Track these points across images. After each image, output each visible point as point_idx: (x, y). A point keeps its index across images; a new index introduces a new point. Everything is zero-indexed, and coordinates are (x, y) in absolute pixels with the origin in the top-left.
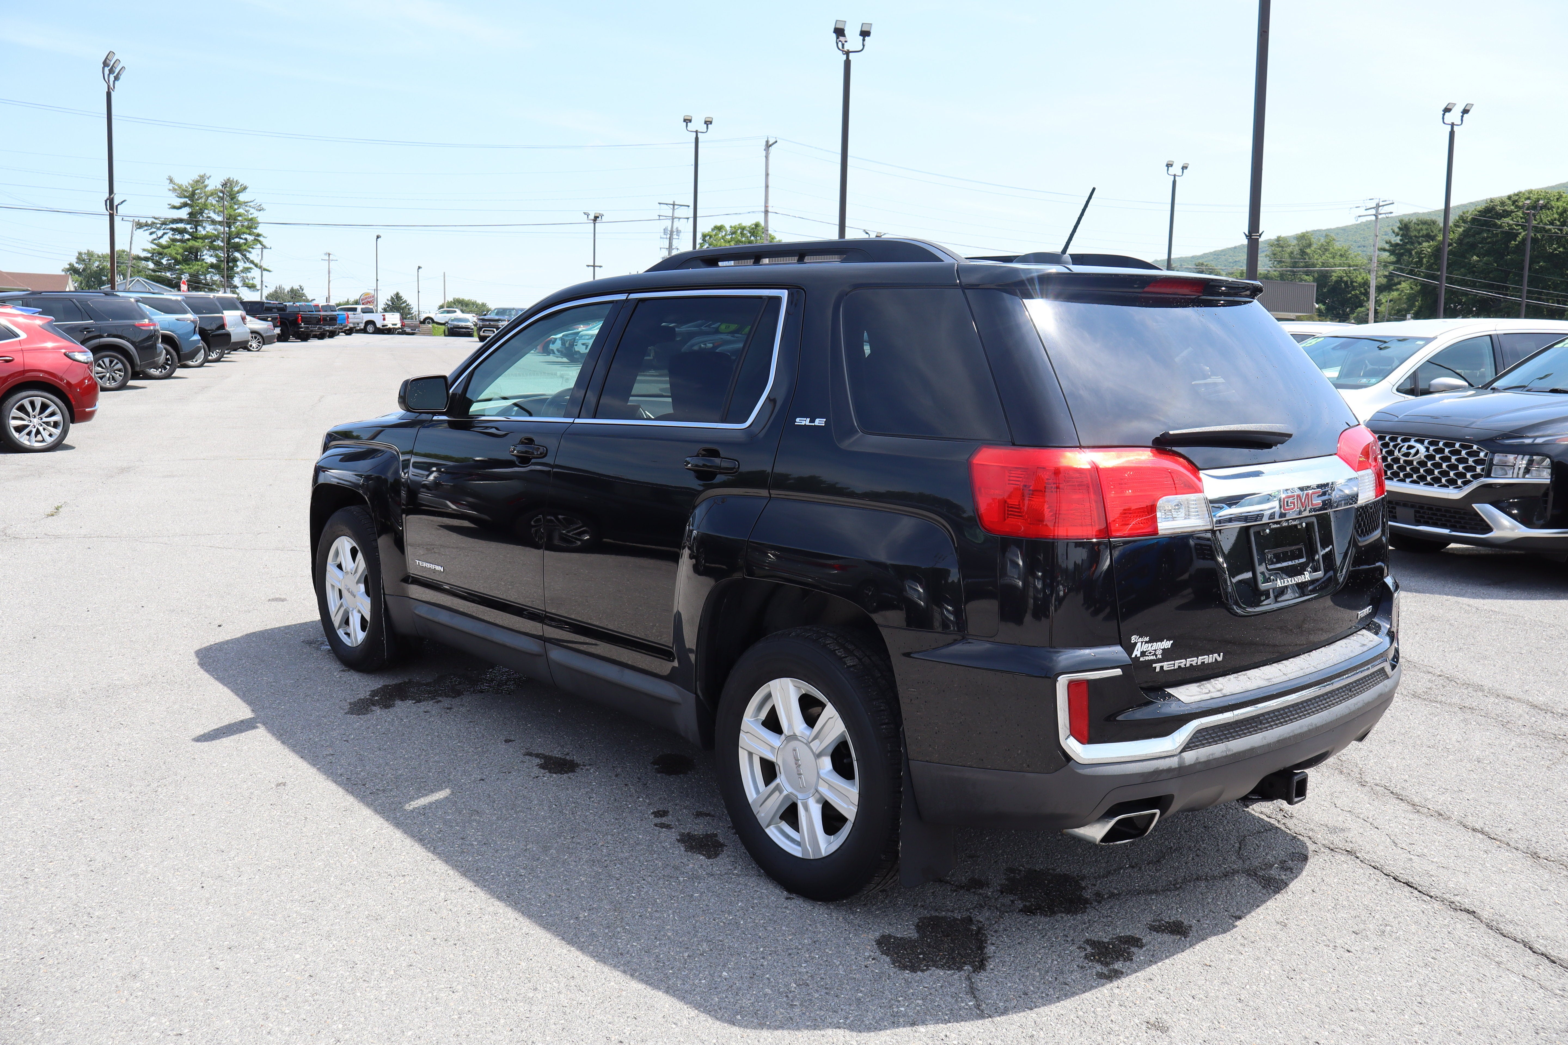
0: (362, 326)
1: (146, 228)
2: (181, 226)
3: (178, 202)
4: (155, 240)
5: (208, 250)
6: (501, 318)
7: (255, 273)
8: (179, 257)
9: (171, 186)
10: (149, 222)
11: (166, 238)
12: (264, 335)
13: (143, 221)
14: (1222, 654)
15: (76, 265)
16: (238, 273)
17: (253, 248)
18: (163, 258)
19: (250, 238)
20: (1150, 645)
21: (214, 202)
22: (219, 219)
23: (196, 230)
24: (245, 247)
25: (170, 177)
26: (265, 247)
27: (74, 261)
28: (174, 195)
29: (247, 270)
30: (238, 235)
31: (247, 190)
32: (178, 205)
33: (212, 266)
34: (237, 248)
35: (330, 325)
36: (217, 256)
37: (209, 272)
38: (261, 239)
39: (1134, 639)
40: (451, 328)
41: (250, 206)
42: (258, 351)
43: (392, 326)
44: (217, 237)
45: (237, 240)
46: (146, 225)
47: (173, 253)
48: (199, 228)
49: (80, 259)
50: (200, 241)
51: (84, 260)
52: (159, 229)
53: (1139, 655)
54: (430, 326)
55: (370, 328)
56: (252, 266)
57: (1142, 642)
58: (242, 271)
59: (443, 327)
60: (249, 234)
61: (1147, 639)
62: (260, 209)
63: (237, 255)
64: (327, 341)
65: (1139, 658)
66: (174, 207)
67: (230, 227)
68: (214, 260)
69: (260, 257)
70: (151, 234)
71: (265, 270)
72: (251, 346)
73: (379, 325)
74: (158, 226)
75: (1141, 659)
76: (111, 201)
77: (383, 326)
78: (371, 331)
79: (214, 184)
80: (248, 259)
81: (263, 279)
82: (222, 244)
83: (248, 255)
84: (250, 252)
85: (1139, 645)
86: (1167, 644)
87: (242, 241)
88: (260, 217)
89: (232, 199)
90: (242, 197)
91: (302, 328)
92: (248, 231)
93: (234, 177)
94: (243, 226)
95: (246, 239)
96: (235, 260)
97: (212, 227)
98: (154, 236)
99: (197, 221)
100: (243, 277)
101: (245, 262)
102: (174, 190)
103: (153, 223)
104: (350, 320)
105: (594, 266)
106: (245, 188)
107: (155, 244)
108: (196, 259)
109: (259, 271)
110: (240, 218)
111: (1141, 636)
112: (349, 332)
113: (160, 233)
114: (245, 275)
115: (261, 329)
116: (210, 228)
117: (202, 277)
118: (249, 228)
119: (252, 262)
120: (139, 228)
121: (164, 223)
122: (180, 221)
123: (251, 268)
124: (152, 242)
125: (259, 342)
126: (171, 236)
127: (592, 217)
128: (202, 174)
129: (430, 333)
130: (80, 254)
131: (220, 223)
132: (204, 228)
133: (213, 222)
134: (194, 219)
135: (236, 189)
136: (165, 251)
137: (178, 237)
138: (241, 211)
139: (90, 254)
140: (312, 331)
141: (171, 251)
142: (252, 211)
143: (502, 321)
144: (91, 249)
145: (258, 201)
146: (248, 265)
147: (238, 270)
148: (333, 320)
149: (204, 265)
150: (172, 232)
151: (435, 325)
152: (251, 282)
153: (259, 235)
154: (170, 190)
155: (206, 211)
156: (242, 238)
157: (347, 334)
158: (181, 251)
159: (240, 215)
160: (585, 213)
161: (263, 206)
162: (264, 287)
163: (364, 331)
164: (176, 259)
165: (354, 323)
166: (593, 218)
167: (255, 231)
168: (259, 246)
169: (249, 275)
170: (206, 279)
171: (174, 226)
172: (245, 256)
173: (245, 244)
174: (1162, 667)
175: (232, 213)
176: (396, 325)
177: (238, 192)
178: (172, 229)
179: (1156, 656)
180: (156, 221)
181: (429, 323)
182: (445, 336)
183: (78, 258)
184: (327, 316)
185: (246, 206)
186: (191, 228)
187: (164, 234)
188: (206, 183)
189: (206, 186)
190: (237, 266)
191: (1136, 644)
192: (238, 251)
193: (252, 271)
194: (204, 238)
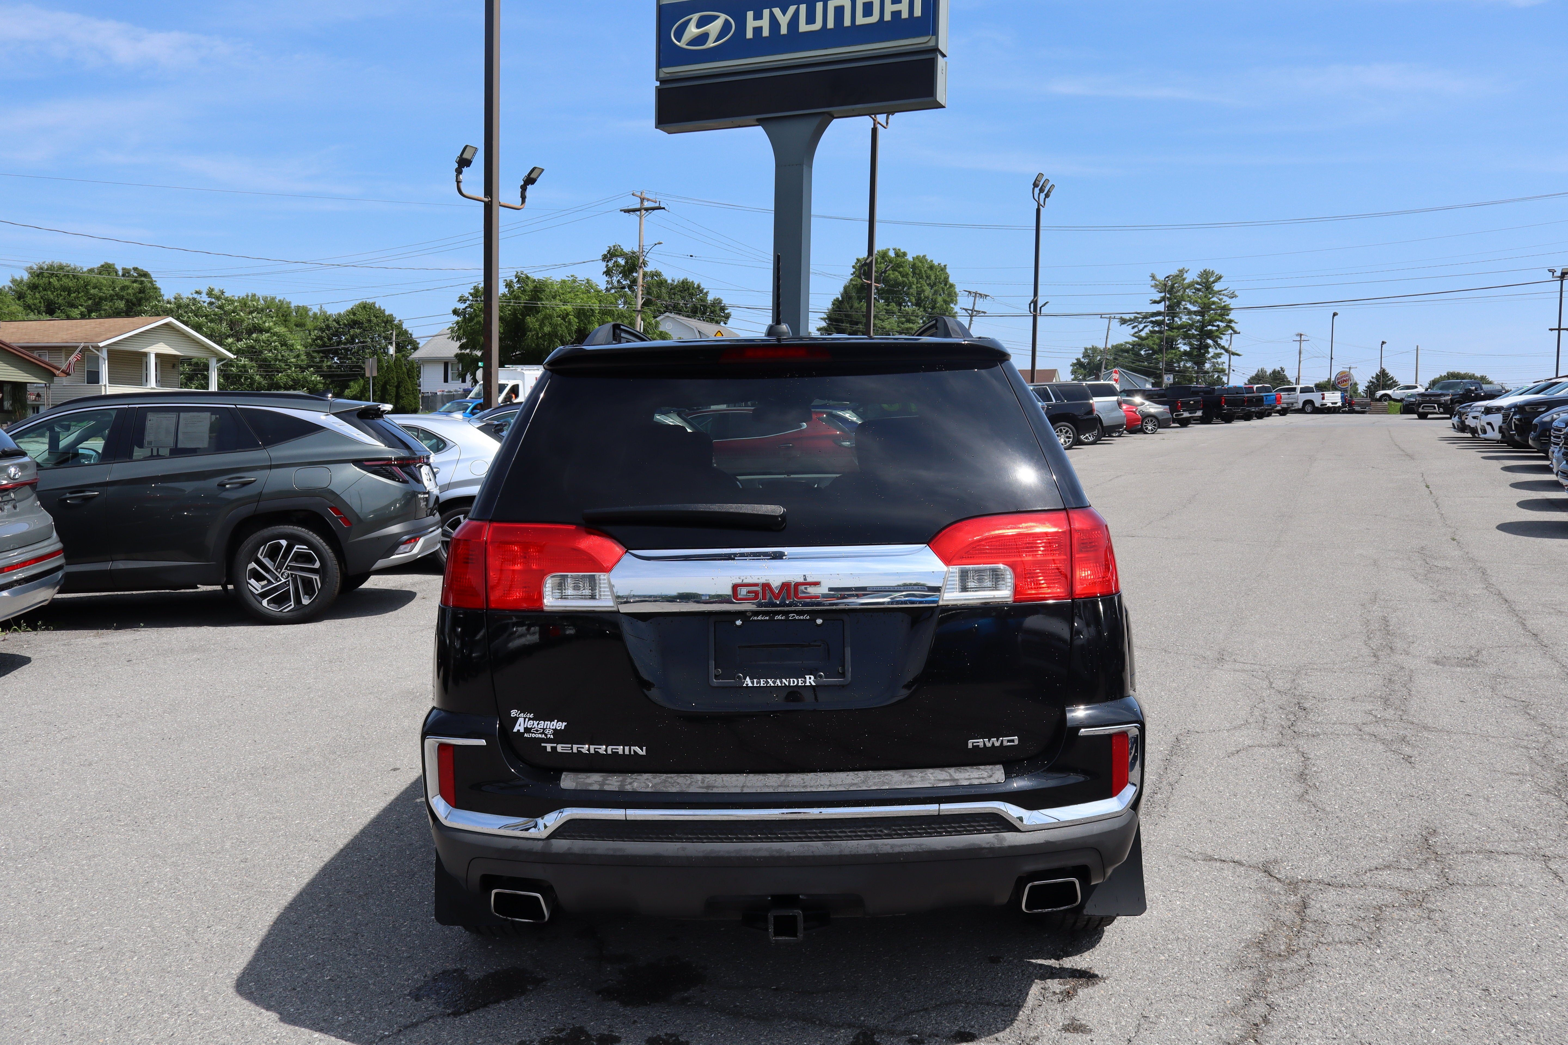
0: (1300, 406)
1: (1129, 323)
2: (1160, 318)
3: (1158, 296)
4: (1136, 333)
5: (1184, 339)
6: (1444, 392)
7: (1225, 358)
8: (1155, 347)
9: (1153, 283)
10: (1133, 318)
11: (1147, 330)
12: (1160, 418)
13: (1127, 317)
14: (644, 748)
15: (1082, 360)
16: (1209, 359)
17: (1224, 334)
18: (1141, 350)
19: (1222, 325)
20: (536, 723)
21: (1190, 294)
22: (1194, 308)
23: (1173, 321)
24: (1217, 334)
25: (1152, 274)
26: (1235, 332)
27: (1080, 356)
28: (1154, 290)
29: (1218, 355)
30: (1211, 323)
31: (1222, 280)
32: (1158, 299)
33: (1185, 353)
34: (1210, 335)
35: (1256, 406)
36: (1190, 344)
37: (1183, 360)
38: (1233, 325)
39: (514, 713)
40: (1406, 405)
41: (1224, 295)
42: (1153, 433)
43: (1331, 405)
44: (1191, 326)
45: (1210, 328)
46: (1130, 320)
47: (1151, 343)
48: (1176, 319)
49: (1085, 355)
50: (1176, 331)
51: (1089, 356)
52: (1140, 323)
53: (522, 731)
54: (1386, 403)
55: (1309, 408)
56: (1223, 351)
57: (525, 719)
58: (1212, 357)
59: (1400, 404)
60: (1221, 321)
61: (531, 716)
62: (1233, 296)
63: (1209, 342)
64: (1255, 422)
65: (523, 734)
66: (1155, 302)
67: (1203, 316)
68: (1187, 348)
69: (1229, 342)
70: (1133, 328)
71: (1234, 354)
72: (1147, 429)
73: (1317, 404)
74: (1140, 320)
75: (526, 735)
76: (1035, 302)
77: (1322, 405)
78: (1309, 411)
79: (1191, 276)
80: (1219, 345)
81: (1231, 363)
82: (1196, 333)
83: (1219, 341)
84: (1221, 339)
85: (521, 720)
86: (561, 725)
87: (1215, 328)
88: (1232, 303)
89: (1207, 290)
90: (1217, 287)
91: (1225, 410)
92: (1220, 318)
93: (1210, 268)
94: (1216, 313)
95: (1218, 326)
96: (1207, 346)
97: (1187, 317)
98: (1136, 330)
99: (1174, 313)
100: (1214, 362)
101: (1216, 349)
102: (1156, 286)
103: (1136, 318)
104: (1283, 401)
105: (1559, 329)
106: (1220, 278)
107: (1136, 337)
108: (1172, 348)
109: (1228, 354)
110: (1213, 307)
111: (523, 712)
112: (1283, 412)
113: (1141, 326)
114: (1215, 360)
115: (1158, 413)
116: (1185, 319)
117: (1175, 365)
118: (1221, 315)
119: (1223, 348)
120: (1123, 324)
121: (1145, 317)
122: (1158, 314)
123: (1221, 354)
124: (1133, 335)
125: (1155, 425)
126: (1151, 329)
127: (1558, 273)
128: (1181, 268)
129: (1385, 411)
130: (1086, 349)
131: (1195, 313)
132: (1180, 319)
133: (1190, 313)
134: (1172, 310)
135: (1211, 280)
136: (1144, 342)
137: (1157, 329)
138: (1215, 299)
139: (1094, 349)
140: (1235, 413)
141: (1150, 342)
142: (1225, 298)
143: (1445, 395)
144: (1095, 345)
145: (1231, 289)
146: (1219, 351)
147: (1209, 356)
148: (1259, 401)
149: (1178, 353)
150: (1151, 325)
151: (1392, 403)
152: (1221, 367)
153: (1231, 321)
154: (1152, 286)
155: (1183, 303)
156: (1214, 326)
157: (1281, 415)
158: (1157, 341)
159: (1214, 303)
160: (1550, 270)
161: (1236, 293)
162: (1231, 371)
163: (1302, 411)
164: (1152, 349)
165: (1287, 404)
166: (1560, 275)
167: (1227, 317)
168: (1230, 331)
169: (1219, 360)
170: (1179, 367)
171: (1153, 319)
172: (1216, 342)
173: (1217, 330)
174: (554, 749)
175: (1206, 301)
176: (1336, 403)
177: (1214, 282)
178: (1152, 322)
179: (546, 735)
180: (1138, 316)
181: (1385, 400)
182: (1401, 413)
183: (1084, 353)
184: (1253, 397)
185: (1220, 295)
186: (1168, 320)
187: (1145, 327)
188: (1184, 277)
189: (1184, 279)
190: (1208, 353)
191: (516, 719)
192: (1210, 338)
193: (1222, 356)
194: (1180, 327)
